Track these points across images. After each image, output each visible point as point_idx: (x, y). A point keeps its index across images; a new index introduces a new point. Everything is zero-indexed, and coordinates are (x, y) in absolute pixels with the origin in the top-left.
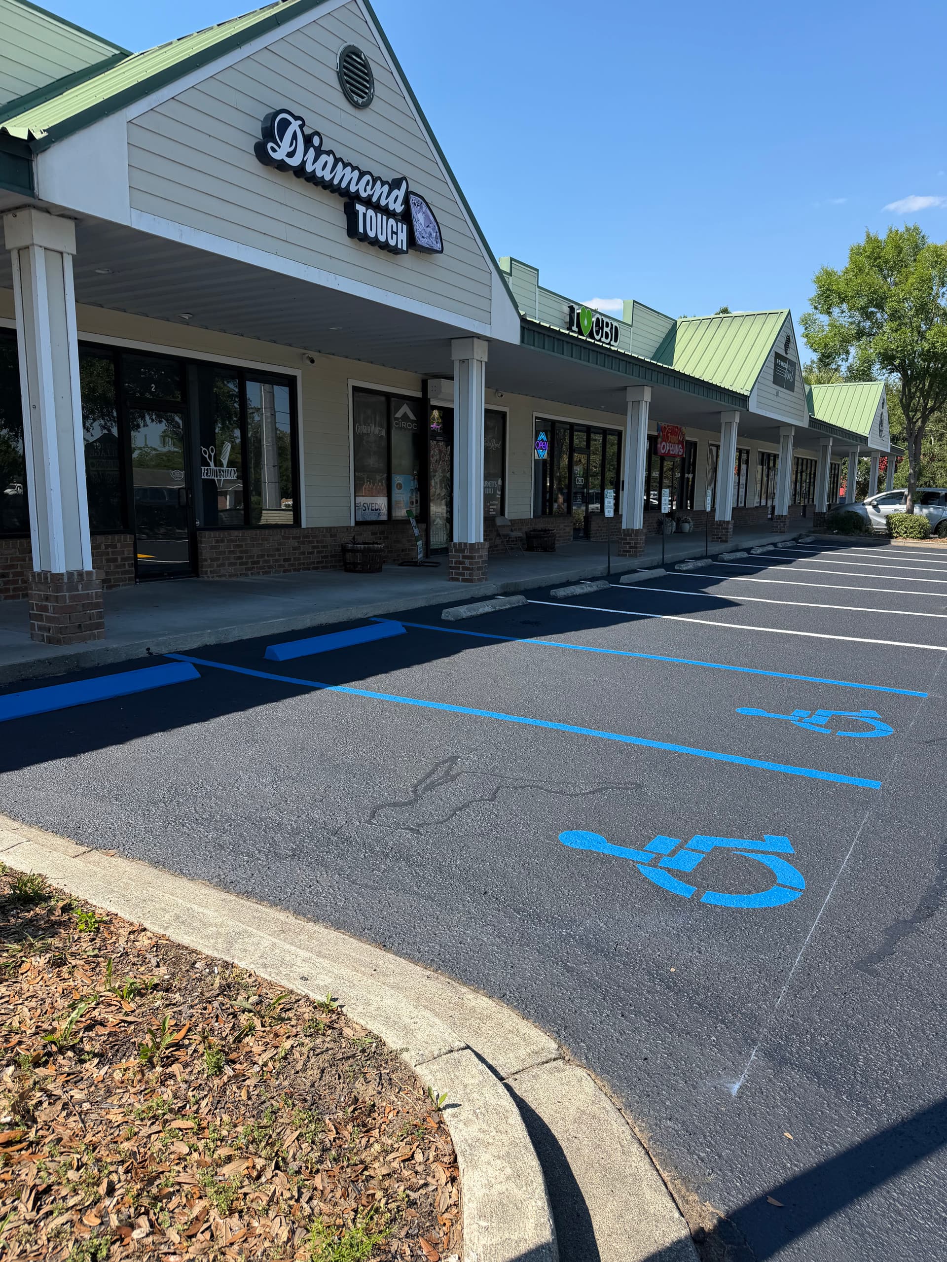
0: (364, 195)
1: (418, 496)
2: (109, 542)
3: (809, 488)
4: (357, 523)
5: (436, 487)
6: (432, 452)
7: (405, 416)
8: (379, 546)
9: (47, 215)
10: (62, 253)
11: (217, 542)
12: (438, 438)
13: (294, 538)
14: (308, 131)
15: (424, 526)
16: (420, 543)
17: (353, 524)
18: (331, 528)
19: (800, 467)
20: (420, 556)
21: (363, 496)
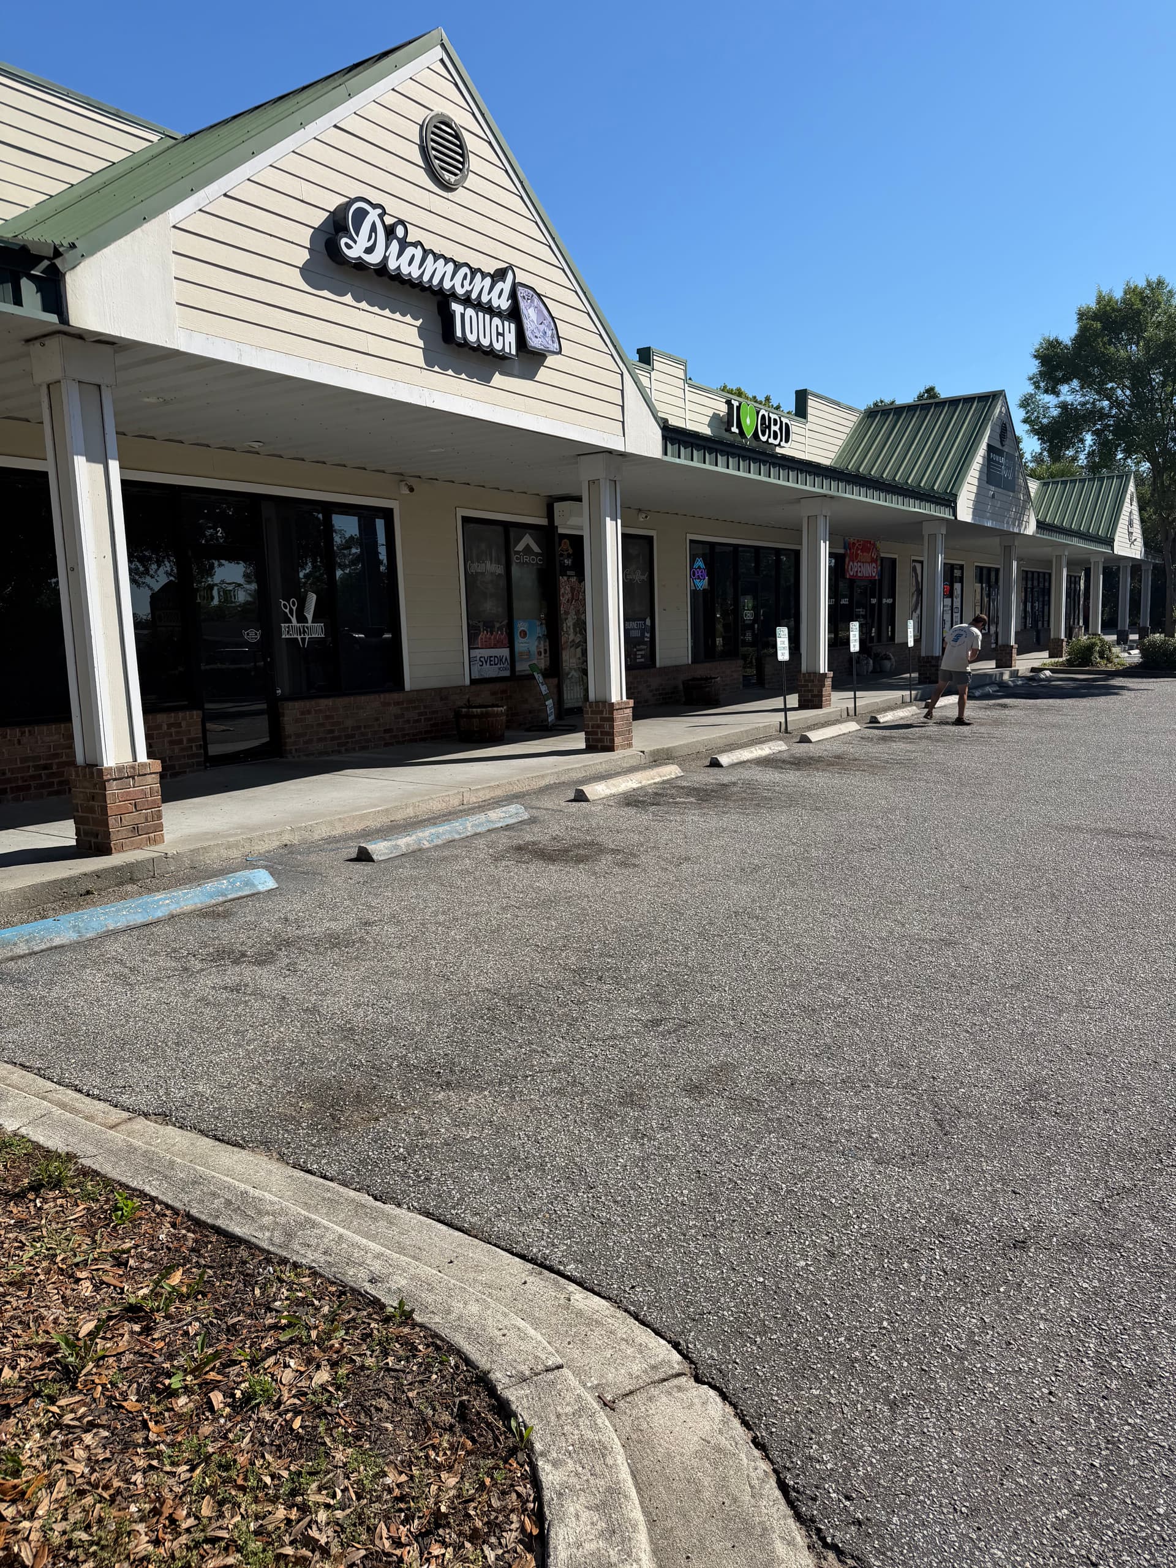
0: (460, 291)
1: (547, 644)
2: (172, 721)
3: (1043, 608)
4: (473, 682)
5: (568, 634)
6: (562, 591)
7: (528, 548)
8: (500, 709)
9: (80, 341)
10: (99, 386)
11: (303, 713)
12: (569, 573)
13: (397, 703)
14: (389, 220)
15: (555, 681)
16: (549, 703)
17: (467, 682)
18: (441, 689)
19: (1029, 583)
20: (551, 718)
21: (478, 648)
